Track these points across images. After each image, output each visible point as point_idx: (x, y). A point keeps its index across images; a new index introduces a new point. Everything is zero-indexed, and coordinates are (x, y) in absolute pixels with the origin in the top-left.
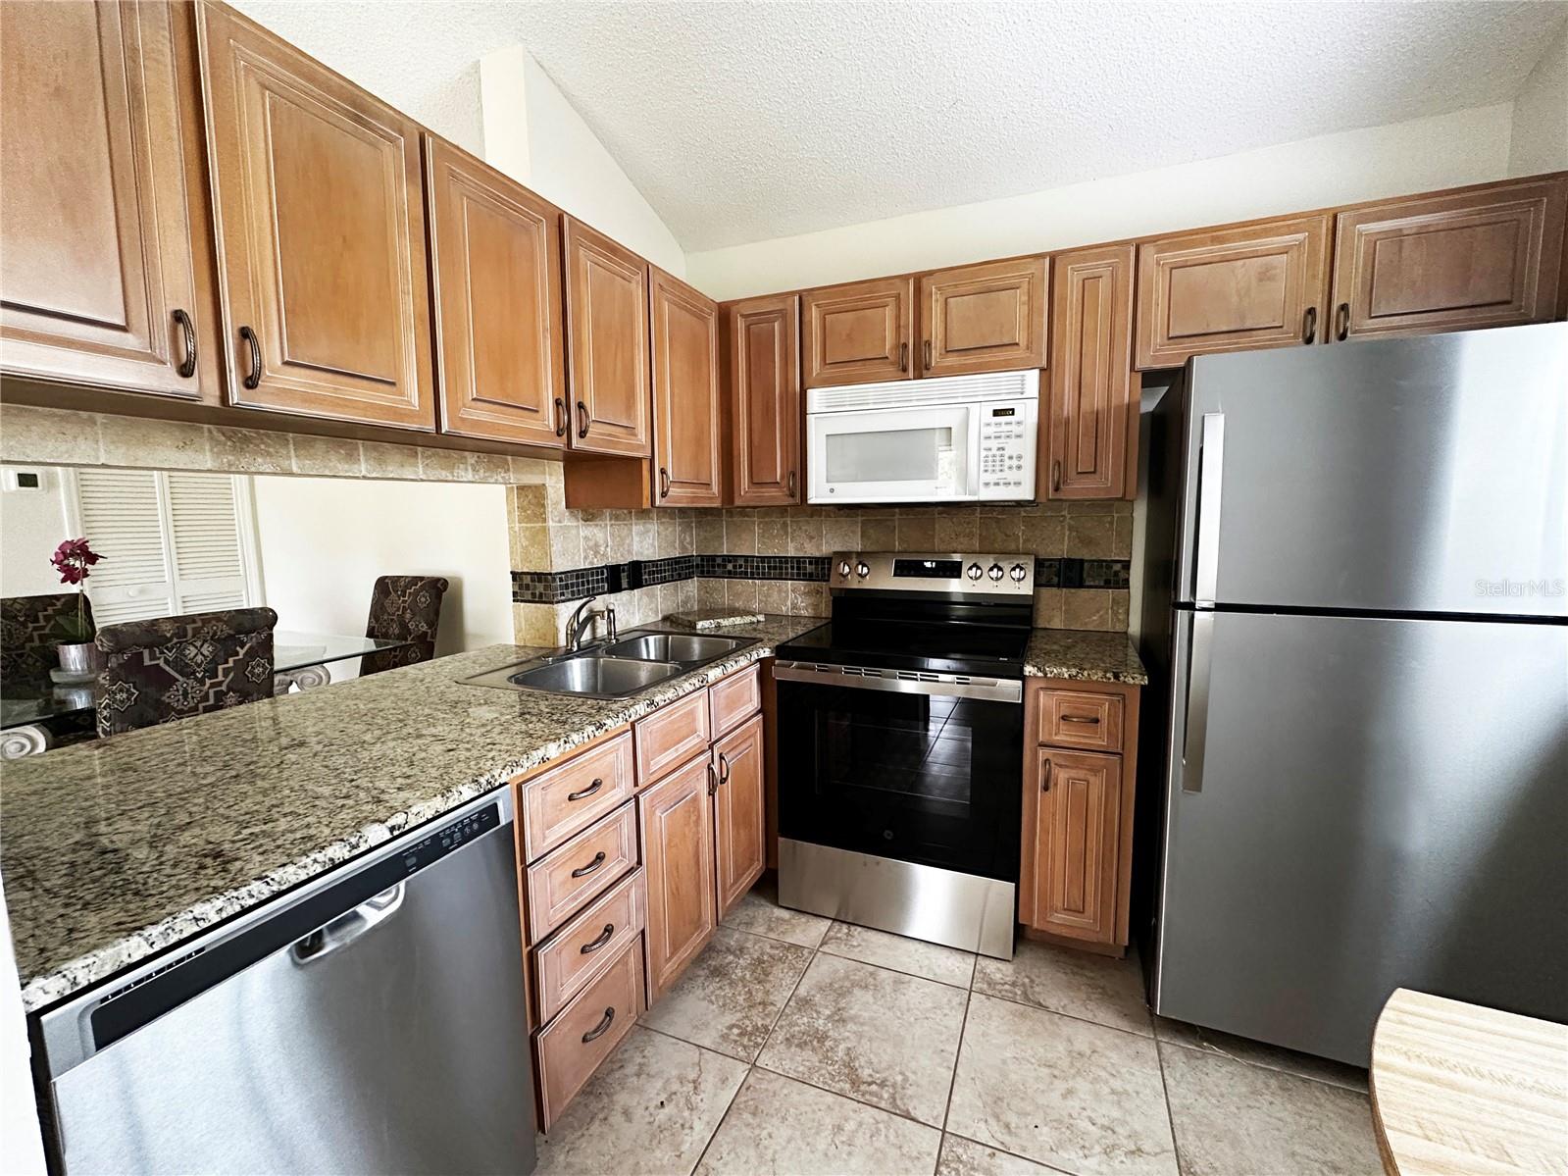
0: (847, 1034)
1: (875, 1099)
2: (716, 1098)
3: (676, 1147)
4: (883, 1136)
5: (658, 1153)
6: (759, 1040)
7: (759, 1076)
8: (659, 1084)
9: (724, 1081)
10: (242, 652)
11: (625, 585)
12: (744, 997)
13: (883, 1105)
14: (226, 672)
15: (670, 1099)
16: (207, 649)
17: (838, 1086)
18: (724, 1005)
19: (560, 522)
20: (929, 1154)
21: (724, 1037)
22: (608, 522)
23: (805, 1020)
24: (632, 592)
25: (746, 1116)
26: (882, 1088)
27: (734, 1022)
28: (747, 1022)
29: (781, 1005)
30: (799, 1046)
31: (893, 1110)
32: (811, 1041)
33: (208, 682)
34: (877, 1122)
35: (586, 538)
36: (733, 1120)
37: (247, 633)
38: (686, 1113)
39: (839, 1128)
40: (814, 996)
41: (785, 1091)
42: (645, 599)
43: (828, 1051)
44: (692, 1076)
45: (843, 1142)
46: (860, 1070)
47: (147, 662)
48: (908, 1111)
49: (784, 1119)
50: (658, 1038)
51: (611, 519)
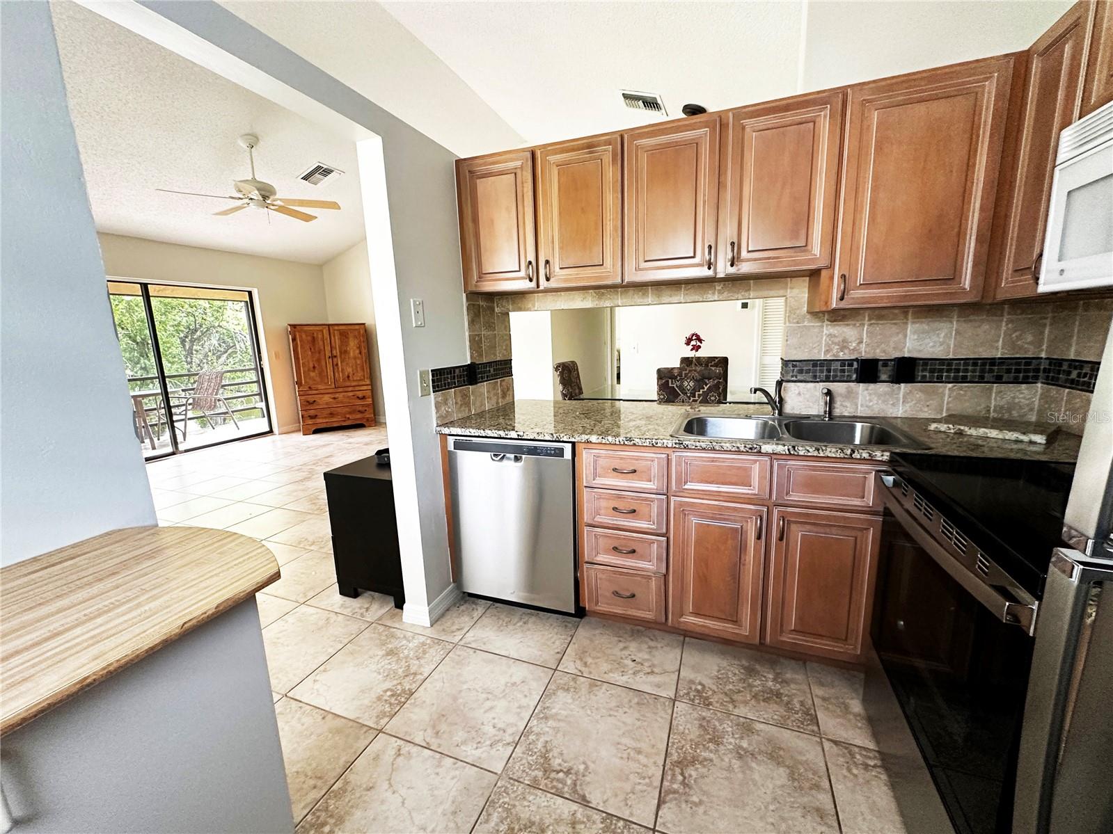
0: (727, 760)
1: (669, 778)
2: (644, 683)
3: (611, 671)
4: (640, 781)
5: (605, 664)
6: (697, 701)
7: (667, 703)
8: (646, 656)
9: (658, 686)
10: (706, 388)
11: (884, 377)
12: (734, 688)
13: (666, 783)
14: (699, 396)
15: (639, 663)
16: (692, 384)
17: (674, 751)
18: (719, 678)
19: (798, 323)
20: (631, 814)
21: (692, 682)
22: (866, 322)
23: (730, 729)
24: (898, 385)
25: (636, 700)
26: (681, 784)
27: (707, 685)
28: (710, 693)
29: (736, 712)
30: (701, 726)
31: (663, 791)
32: (708, 733)
33: (692, 399)
34: (650, 778)
35: (830, 335)
36: (631, 693)
37: (709, 379)
38: (631, 672)
39: (639, 752)
40: (758, 735)
41: (659, 719)
42: (919, 395)
43: (704, 745)
44: (656, 670)
45: (629, 754)
46: (692, 768)
47: (670, 385)
48: (665, 802)
49: (639, 720)
50: (678, 651)
51: (869, 320)
